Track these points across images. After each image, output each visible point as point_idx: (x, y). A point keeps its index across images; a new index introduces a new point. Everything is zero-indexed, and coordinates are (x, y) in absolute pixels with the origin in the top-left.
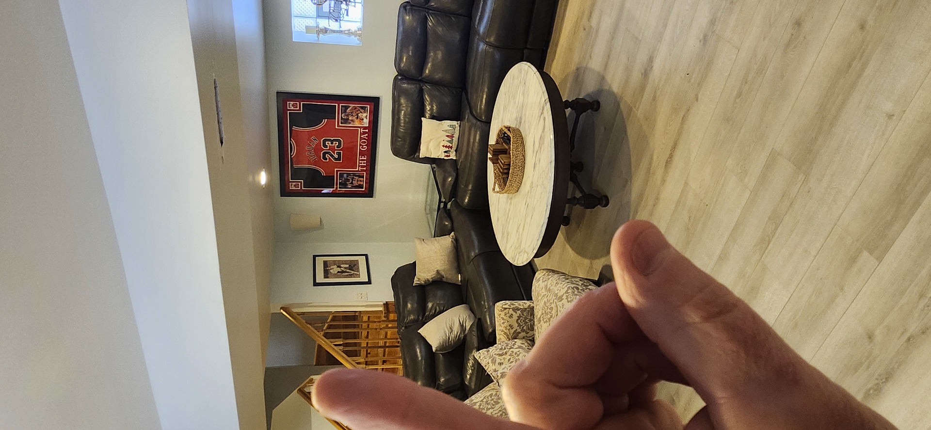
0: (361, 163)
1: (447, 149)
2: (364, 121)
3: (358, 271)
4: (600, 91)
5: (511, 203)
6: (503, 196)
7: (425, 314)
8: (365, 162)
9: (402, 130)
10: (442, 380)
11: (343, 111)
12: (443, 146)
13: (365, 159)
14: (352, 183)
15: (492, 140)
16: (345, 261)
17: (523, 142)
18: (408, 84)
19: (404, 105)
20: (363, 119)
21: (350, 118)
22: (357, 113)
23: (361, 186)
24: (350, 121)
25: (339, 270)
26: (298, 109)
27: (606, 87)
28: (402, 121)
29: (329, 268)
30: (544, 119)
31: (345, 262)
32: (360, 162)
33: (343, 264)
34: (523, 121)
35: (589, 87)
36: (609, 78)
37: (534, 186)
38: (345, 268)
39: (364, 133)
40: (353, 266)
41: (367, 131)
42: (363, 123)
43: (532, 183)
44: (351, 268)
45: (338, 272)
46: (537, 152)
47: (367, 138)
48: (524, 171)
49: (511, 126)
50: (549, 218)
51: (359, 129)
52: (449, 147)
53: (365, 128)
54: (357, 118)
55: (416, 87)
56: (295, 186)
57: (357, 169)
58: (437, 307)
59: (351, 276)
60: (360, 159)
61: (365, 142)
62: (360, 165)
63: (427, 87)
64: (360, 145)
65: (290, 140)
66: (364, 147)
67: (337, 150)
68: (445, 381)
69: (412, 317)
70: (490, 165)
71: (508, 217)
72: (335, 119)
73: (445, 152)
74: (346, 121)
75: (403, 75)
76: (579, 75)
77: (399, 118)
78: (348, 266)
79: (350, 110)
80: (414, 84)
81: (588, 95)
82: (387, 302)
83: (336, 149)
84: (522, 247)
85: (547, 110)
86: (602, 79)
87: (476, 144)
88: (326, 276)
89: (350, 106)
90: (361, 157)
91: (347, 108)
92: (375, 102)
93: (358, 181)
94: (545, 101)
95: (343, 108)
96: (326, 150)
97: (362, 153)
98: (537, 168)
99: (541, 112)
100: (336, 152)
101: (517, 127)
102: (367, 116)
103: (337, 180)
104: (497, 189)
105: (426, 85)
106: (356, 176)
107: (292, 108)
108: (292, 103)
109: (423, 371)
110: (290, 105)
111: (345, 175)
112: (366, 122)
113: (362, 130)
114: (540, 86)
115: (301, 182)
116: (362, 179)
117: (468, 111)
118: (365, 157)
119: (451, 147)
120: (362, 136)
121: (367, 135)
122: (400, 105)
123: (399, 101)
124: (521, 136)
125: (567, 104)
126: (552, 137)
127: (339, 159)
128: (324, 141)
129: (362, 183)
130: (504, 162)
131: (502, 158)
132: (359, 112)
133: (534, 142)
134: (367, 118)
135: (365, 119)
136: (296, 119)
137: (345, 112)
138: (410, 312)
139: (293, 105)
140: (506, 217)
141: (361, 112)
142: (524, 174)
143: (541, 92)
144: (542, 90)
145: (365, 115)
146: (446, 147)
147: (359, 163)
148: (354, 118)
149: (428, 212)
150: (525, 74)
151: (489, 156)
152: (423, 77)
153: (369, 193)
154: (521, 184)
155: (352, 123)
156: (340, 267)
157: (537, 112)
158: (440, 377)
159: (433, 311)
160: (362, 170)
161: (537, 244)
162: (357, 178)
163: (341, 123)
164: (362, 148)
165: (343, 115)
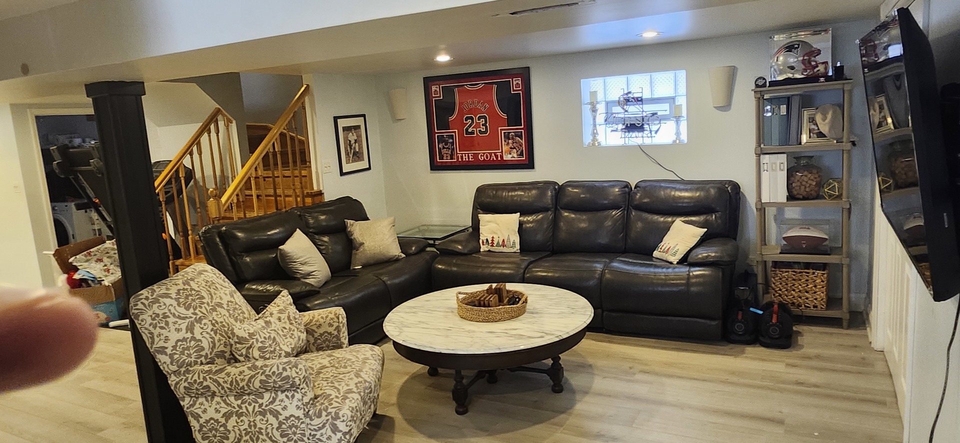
0: (465, 156)
1: (490, 242)
2: (509, 155)
3: (353, 162)
4: (573, 391)
5: (447, 312)
6: (454, 304)
7: (317, 234)
8: (467, 160)
9: (504, 194)
10: (248, 259)
11: (517, 133)
12: (493, 238)
13: (470, 160)
14: (444, 148)
15: (510, 286)
16: (362, 147)
17: (513, 317)
18: (552, 196)
19: (530, 194)
20: (510, 154)
21: (510, 141)
22: (517, 148)
23: (441, 157)
24: (507, 141)
25: (353, 142)
26: (515, 89)
27: (578, 397)
28: (513, 194)
29: (353, 132)
30: (542, 337)
31: (361, 147)
32: (467, 155)
33: (359, 145)
34: (534, 315)
35: (573, 379)
36: (587, 398)
37: (471, 334)
38: (355, 148)
39: (497, 156)
40: (357, 156)
41: (499, 159)
42: (506, 154)
43: (474, 332)
44: (355, 154)
45: (350, 141)
46: (506, 333)
47: (491, 159)
48: (484, 322)
49: (528, 304)
50: (441, 353)
51: (500, 151)
52: (492, 243)
53: (502, 157)
54: (511, 148)
55: (550, 205)
56: (436, 91)
57: (458, 152)
58: (324, 247)
59: (347, 154)
60: (470, 155)
61: (487, 158)
62: (464, 155)
63: (550, 215)
64: (484, 153)
65: (483, 83)
66: (482, 157)
67: (476, 130)
68: (247, 263)
69: (311, 221)
70: (486, 286)
71: (432, 311)
72: (508, 126)
73: (487, 240)
74: (507, 137)
75: (559, 190)
76: (584, 367)
77: (515, 190)
78: (357, 150)
79: (518, 140)
80: (552, 201)
81: (567, 380)
82: (323, 193)
83: (478, 129)
84: (405, 329)
85: (552, 339)
86: (586, 393)
87: (500, 271)
88: (345, 129)
89: (522, 139)
90: (471, 156)
91: (521, 137)
92: (529, 164)
93: (447, 154)
94: (560, 336)
95: (519, 133)
96: (476, 119)
97: (476, 155)
98: (490, 335)
99: (549, 332)
100: (475, 129)
101: (527, 311)
102: (514, 158)
103: (445, 133)
104: (461, 296)
105: (553, 214)
106: (452, 152)
107: (514, 83)
108: (520, 83)
109: (256, 238)
110: (517, 81)
111: (451, 141)
112: (507, 157)
113: (499, 154)
114: (573, 328)
115: (440, 97)
116: (449, 158)
117: (532, 259)
118: (472, 159)
119: (492, 246)
120: (493, 154)
121: (495, 159)
122: (530, 190)
123: (534, 188)
124: (519, 315)
125: (556, 360)
126: (522, 347)
127: (467, 133)
128: (485, 117)
129: (445, 158)
130: (491, 301)
131: (494, 298)
132: (518, 149)
133: (516, 329)
134: (512, 158)
135: (511, 156)
136: (504, 88)
137: (516, 136)
138: (316, 219)
139: (517, 83)
140: (432, 309)
141: (517, 152)
142: (481, 322)
143: (567, 331)
144: (570, 331)
145: (515, 155)
146: (493, 240)
147: (465, 154)
148: (511, 145)
149: (422, 228)
150: (582, 313)
151: (494, 285)
152: (561, 210)
153: (435, 167)
154: (469, 320)
155: (506, 143)
156: (355, 143)
157: (547, 328)
158: (251, 257)
159: (319, 243)
160: (458, 157)
161: (411, 344)
162: (450, 152)
163: (504, 133)
164: (481, 156)
165: (513, 134)
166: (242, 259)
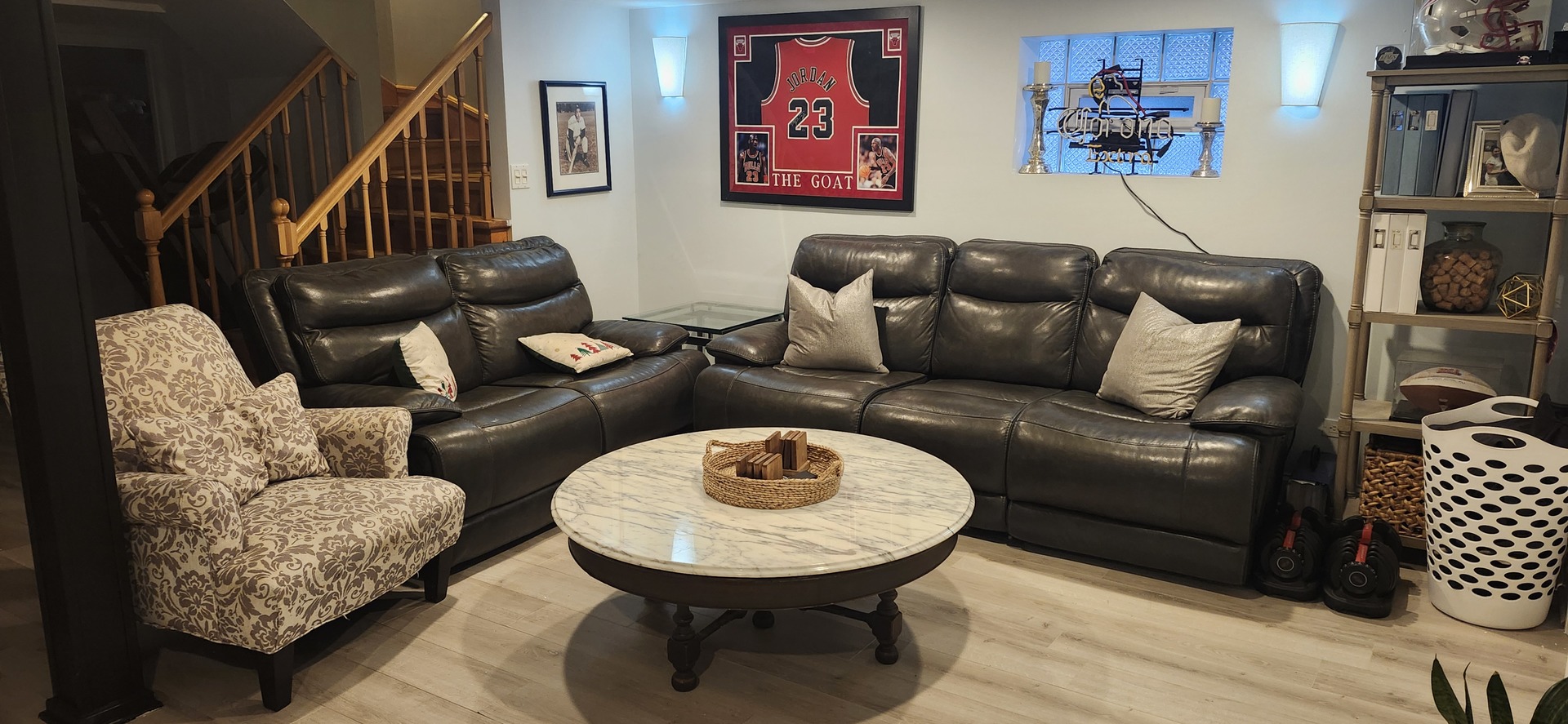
2: (867, 182)
3: (575, 171)
4: (916, 663)
5: (686, 479)
6: (698, 462)
7: (472, 303)
8: (789, 185)
9: (848, 255)
10: (326, 342)
11: (886, 140)
13: (795, 185)
14: (748, 159)
15: (817, 437)
16: (595, 146)
17: (806, 503)
18: (939, 267)
19: (896, 260)
20: (870, 179)
21: (872, 154)
22: (883, 168)
23: (742, 177)
24: (866, 154)
25: (577, 133)
26: (889, 50)
27: (924, 677)
28: (865, 256)
29: (579, 114)
30: (851, 552)
31: (593, 145)
33: (589, 141)
34: (852, 503)
35: (926, 637)
36: (943, 684)
37: (714, 530)
38: (580, 145)
39: (844, 183)
40: (585, 162)
42: (862, 179)
43: (721, 526)
44: (581, 157)
45: (571, 132)
46: (784, 536)
47: (834, 187)
48: (748, 507)
49: (843, 478)
50: (640, 567)
53: (854, 183)
54: (873, 168)
55: (932, 282)
56: (740, 45)
57: (774, 170)
58: (486, 329)
59: (564, 156)
61: (826, 183)
62: (784, 175)
63: (931, 302)
64: (821, 175)
65: (828, 36)
66: (818, 182)
67: (810, 128)
68: (323, 350)
69: (464, 278)
70: (760, 434)
71: (658, 473)
72: (870, 125)
74: (867, 146)
75: (950, 255)
76: (955, 615)
77: (870, 249)
78: (585, 151)
79: (887, 153)
80: (938, 277)
81: (910, 635)
82: (510, 227)
83: (813, 127)
84: (593, 509)
85: (869, 558)
86: (942, 670)
88: (561, 107)
89: (894, 151)
91: (892, 147)
92: (904, 203)
93: (752, 171)
94: (889, 553)
95: (891, 141)
96: (810, 107)
97: (805, 178)
98: (751, 537)
99: (869, 544)
100: (807, 127)
101: (840, 491)
102: (877, 187)
104: (716, 450)
105: (937, 302)
106: (762, 168)
107: (889, 38)
108: (900, 38)
109: (345, 302)
110: (894, 35)
111: (762, 146)
112: (864, 185)
114: (921, 540)
115: (747, 58)
116: (756, 179)
117: (885, 385)
118: (798, 184)
121: (841, 187)
122: (898, 251)
123: (907, 249)
124: (821, 500)
125: (888, 597)
126: (821, 570)
127: (794, 133)
128: (827, 104)
129: (749, 178)
130: (766, 466)
131: (774, 462)
132: (885, 171)
133: (806, 530)
134: (872, 187)
135: (870, 183)
137: (885, 144)
138: (473, 274)
139: (895, 40)
140: (659, 470)
141: (883, 176)
142: (742, 507)
143: (907, 544)
144: (913, 546)
145: (879, 182)
147: (786, 173)
148: (873, 162)
149: (697, 308)
150: (949, 507)
151: (784, 431)
152: (952, 295)
153: (730, 195)
154: (720, 501)
155: (863, 158)
156: (582, 136)
157: (868, 533)
159: (478, 321)
161: (589, 541)
162: (758, 169)
164: (816, 179)
165: (878, 140)
166: (314, 341)
